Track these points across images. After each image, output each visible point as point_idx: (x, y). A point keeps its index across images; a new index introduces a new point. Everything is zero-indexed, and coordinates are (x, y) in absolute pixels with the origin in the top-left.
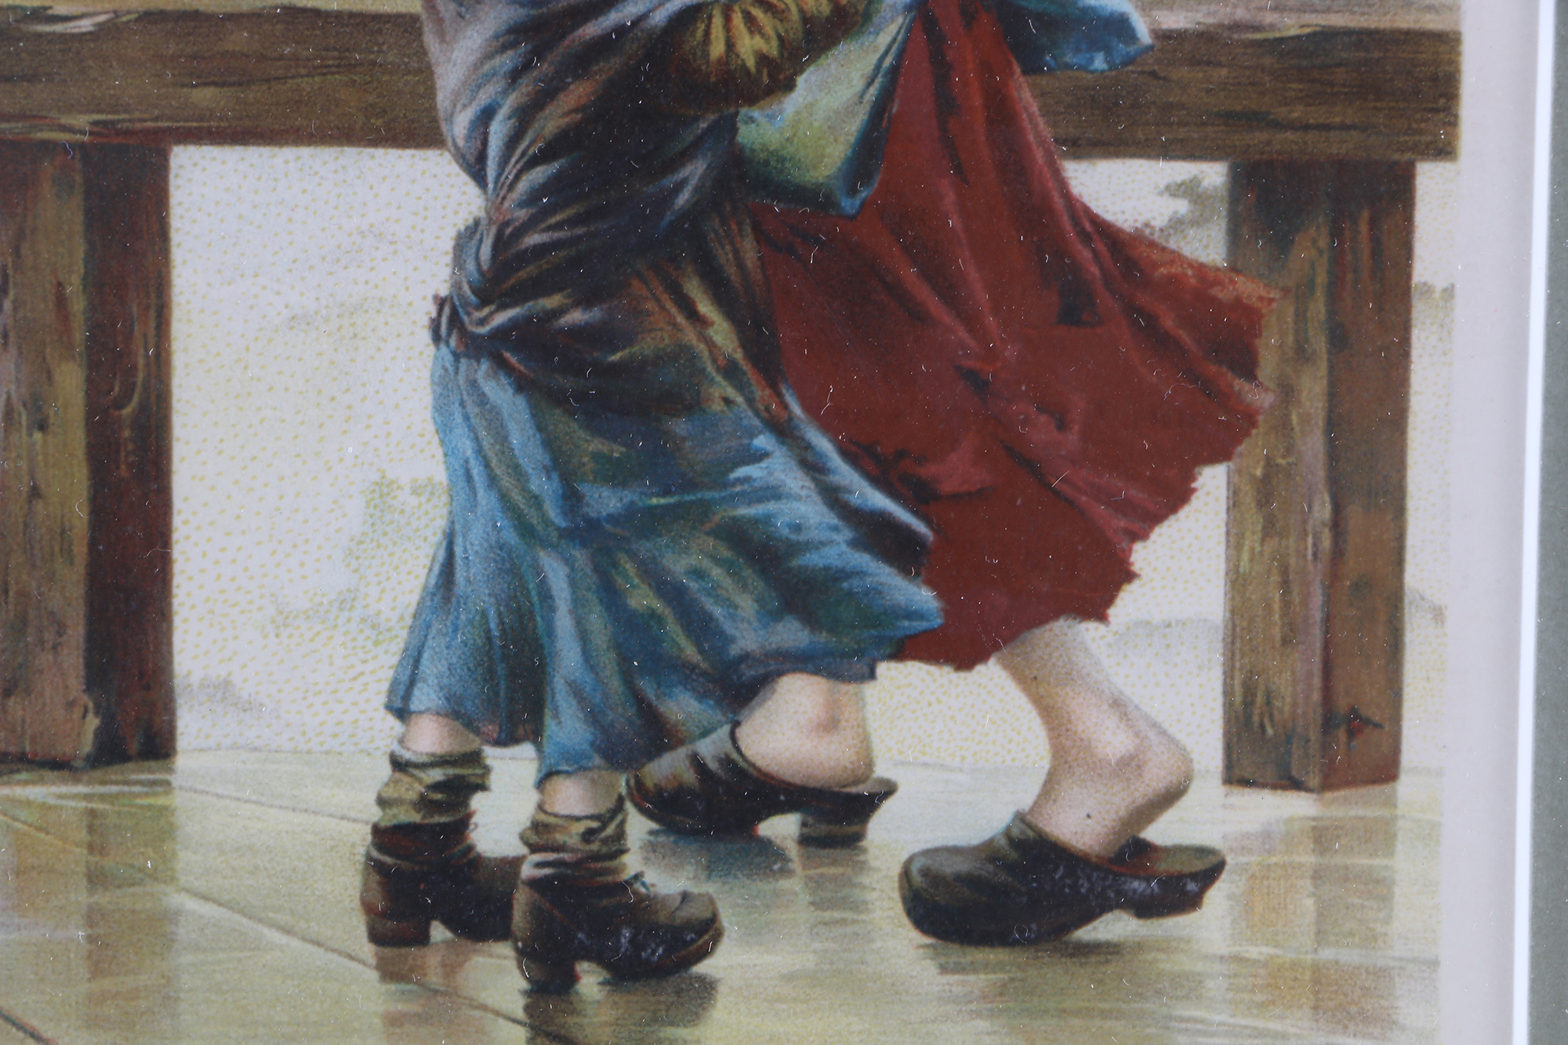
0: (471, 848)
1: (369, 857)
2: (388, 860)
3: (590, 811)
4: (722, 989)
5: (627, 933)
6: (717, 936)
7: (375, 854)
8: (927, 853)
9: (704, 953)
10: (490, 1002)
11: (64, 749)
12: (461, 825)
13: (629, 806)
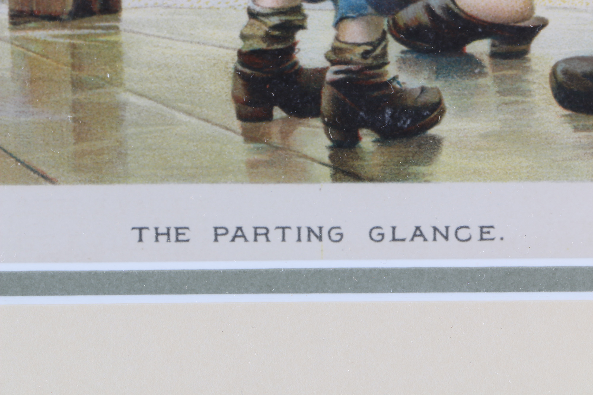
0: (296, 63)
1: (236, 70)
2: (247, 71)
3: (366, 40)
4: (445, 143)
5: (389, 112)
6: (442, 112)
7: (240, 68)
8: (566, 61)
9: (435, 122)
10: (309, 153)
11: (56, 8)
12: (290, 50)
13: (389, 37)
